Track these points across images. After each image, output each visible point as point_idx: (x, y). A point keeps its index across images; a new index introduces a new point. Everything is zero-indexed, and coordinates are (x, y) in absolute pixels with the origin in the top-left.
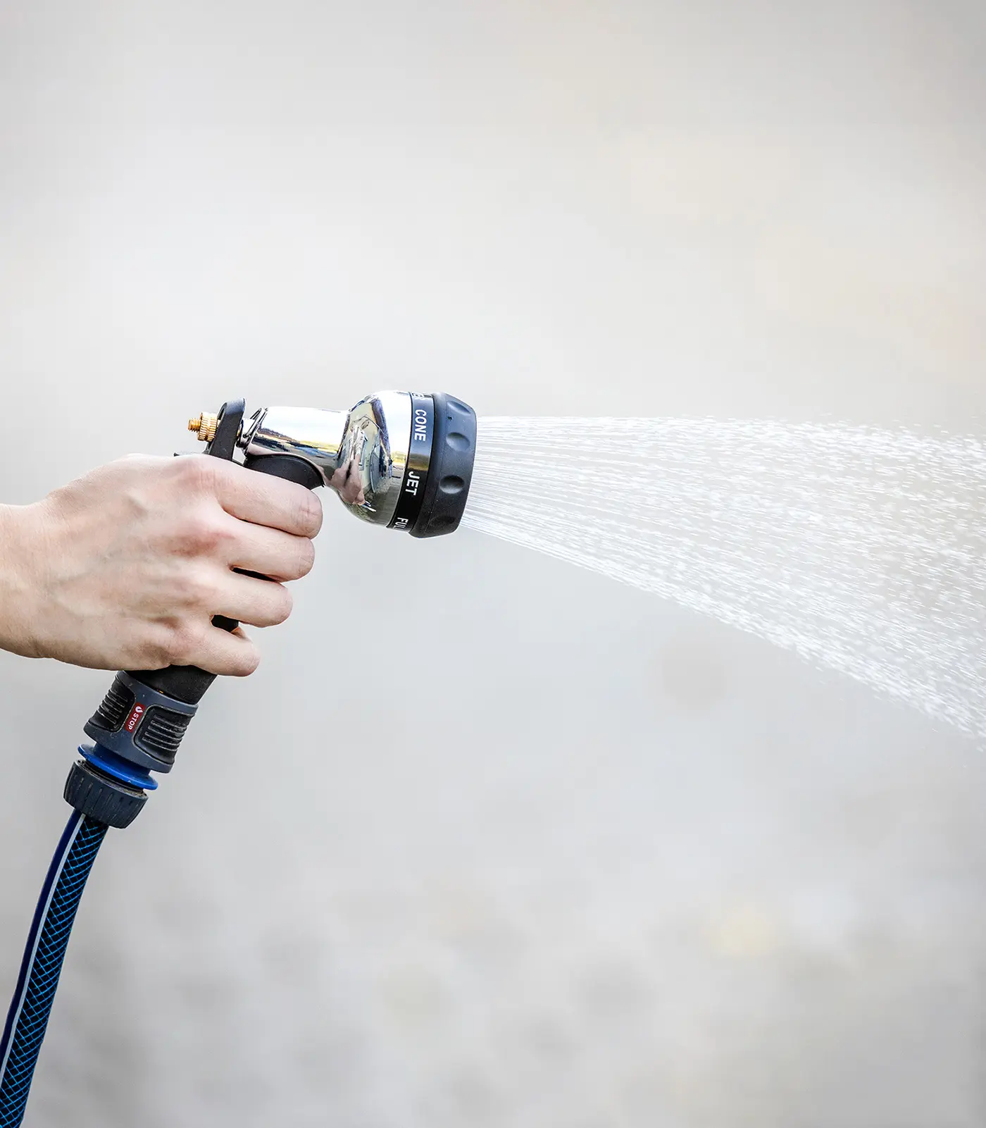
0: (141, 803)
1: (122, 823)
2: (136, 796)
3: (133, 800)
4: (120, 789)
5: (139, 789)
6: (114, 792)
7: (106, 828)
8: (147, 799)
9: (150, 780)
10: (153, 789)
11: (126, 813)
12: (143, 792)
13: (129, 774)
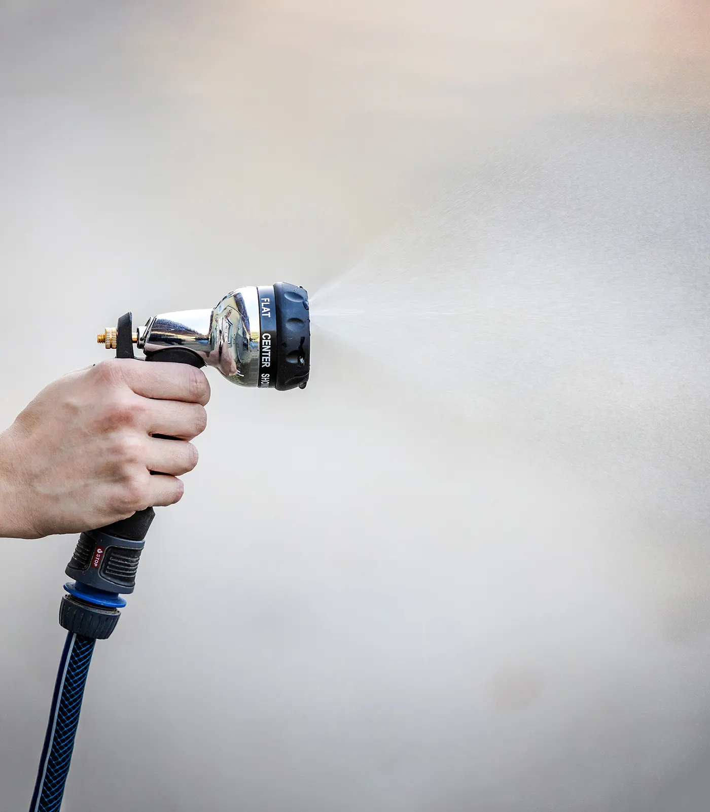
0: (115, 619)
1: (105, 635)
2: (110, 614)
3: (108, 617)
4: (97, 611)
5: (113, 609)
6: (93, 614)
7: (94, 641)
8: (119, 615)
9: (120, 601)
10: (124, 606)
11: (106, 627)
12: (116, 610)
13: (102, 599)
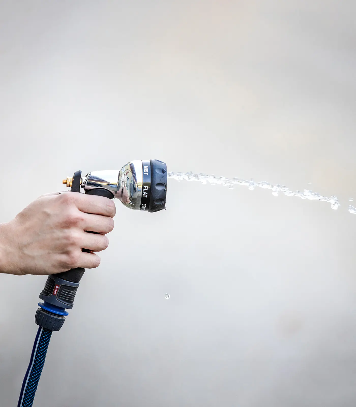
0: (63, 321)
1: (57, 329)
2: (60, 319)
4: (54, 317)
5: (62, 316)
6: (52, 318)
7: (51, 331)
8: (65, 319)
9: (65, 312)
10: (67, 315)
11: (58, 325)
12: (63, 317)
13: (57, 311)
